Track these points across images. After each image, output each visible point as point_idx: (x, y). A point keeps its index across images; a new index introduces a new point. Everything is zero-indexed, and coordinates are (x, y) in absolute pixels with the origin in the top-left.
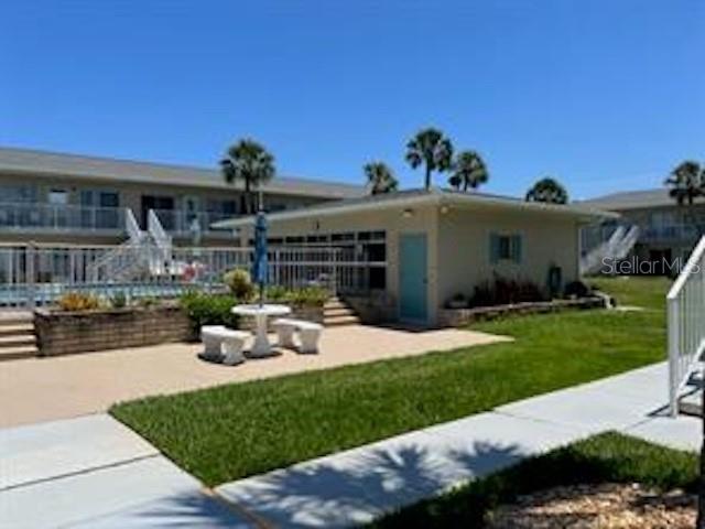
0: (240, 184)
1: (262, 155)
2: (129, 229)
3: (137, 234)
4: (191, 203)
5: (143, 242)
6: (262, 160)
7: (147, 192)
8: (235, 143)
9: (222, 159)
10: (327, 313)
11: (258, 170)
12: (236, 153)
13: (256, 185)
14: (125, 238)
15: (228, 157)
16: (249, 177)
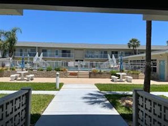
0: (132, 48)
1: (137, 41)
2: (109, 58)
3: (110, 59)
4: (122, 52)
5: (111, 60)
6: (137, 43)
7: (113, 51)
8: (131, 39)
9: (128, 43)
10: (140, 76)
11: (136, 45)
12: (131, 42)
13: (136, 48)
14: (108, 60)
15: (129, 42)
16: (134, 46)
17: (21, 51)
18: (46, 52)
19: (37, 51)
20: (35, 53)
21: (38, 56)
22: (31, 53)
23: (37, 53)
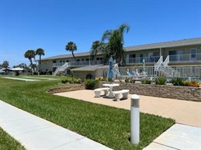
17: (141, 56)
18: (175, 54)
19: (161, 54)
20: (159, 56)
21: (162, 61)
22: (153, 58)
23: (161, 57)
